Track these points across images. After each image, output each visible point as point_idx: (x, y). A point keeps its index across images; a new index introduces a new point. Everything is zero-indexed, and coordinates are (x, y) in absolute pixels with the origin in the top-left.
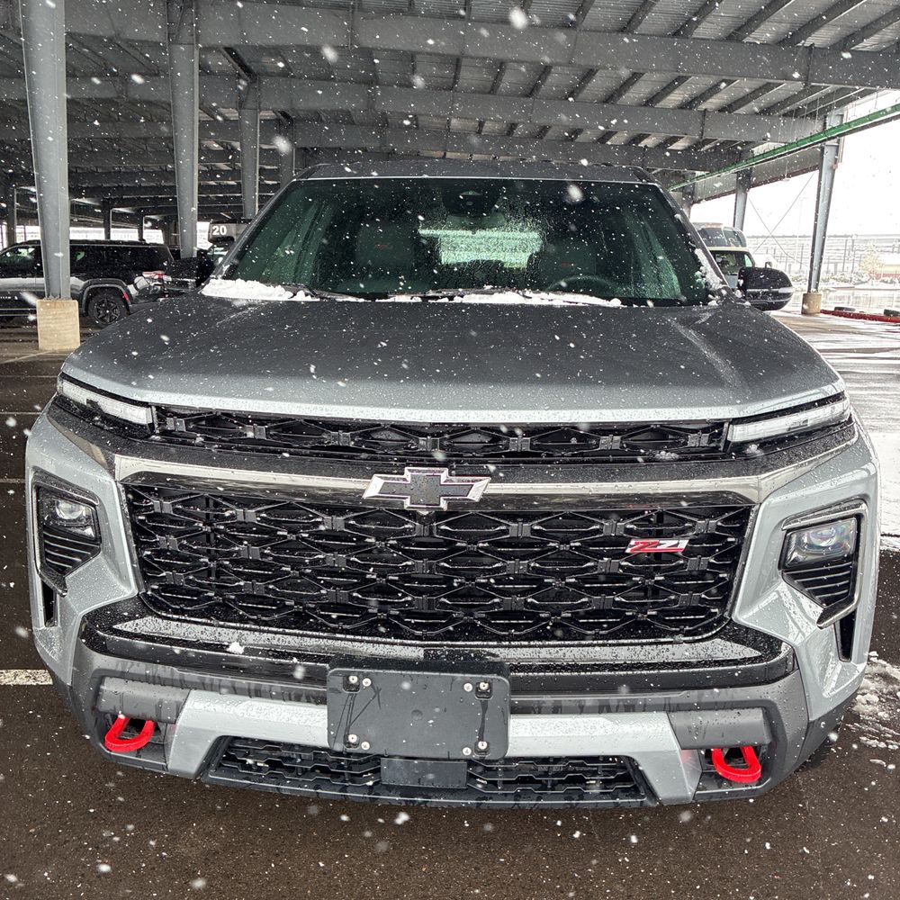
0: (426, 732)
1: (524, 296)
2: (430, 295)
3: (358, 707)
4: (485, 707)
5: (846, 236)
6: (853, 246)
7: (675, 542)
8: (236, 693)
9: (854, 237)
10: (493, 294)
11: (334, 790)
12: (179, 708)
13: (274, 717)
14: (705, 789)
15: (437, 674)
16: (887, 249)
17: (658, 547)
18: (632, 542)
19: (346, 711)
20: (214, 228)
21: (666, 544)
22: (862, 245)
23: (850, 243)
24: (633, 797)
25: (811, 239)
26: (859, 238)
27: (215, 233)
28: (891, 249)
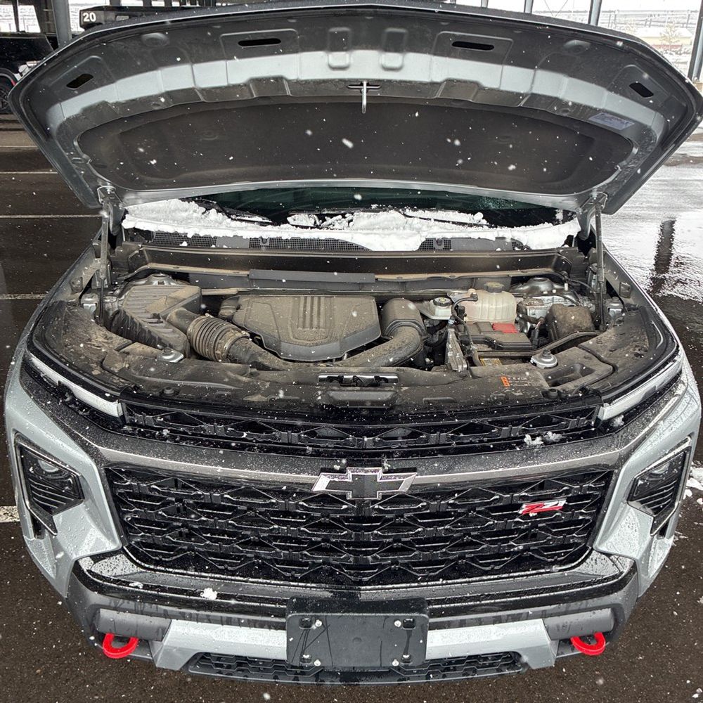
0: (364, 651)
1: (405, 215)
2: (326, 212)
3: (311, 637)
4: (409, 633)
5: (610, 12)
6: (615, 19)
7: (556, 503)
8: (211, 622)
9: (617, 13)
10: (378, 212)
11: (289, 680)
12: (163, 631)
13: (242, 640)
14: (563, 653)
15: (373, 614)
16: (641, 23)
17: (543, 508)
18: (524, 506)
19: (302, 640)
20: (84, 14)
21: (549, 505)
22: (623, 20)
23: (613, 18)
24: (512, 669)
25: (588, 13)
26: (621, 13)
27: (86, 20)
28: (644, 23)
